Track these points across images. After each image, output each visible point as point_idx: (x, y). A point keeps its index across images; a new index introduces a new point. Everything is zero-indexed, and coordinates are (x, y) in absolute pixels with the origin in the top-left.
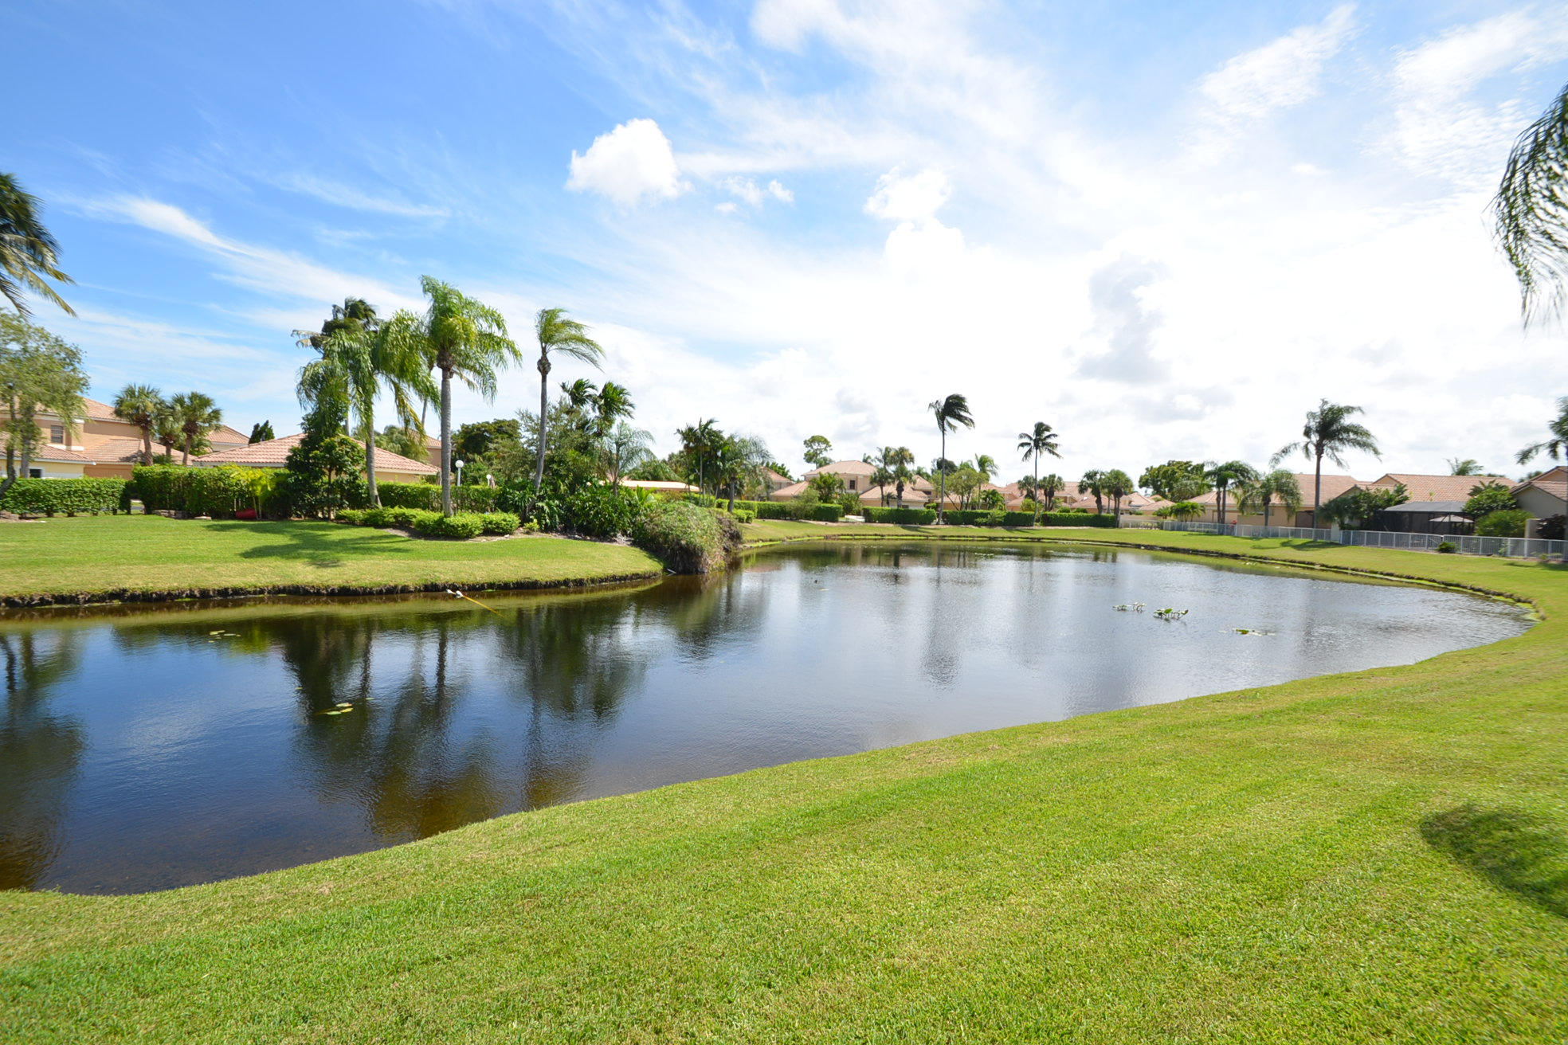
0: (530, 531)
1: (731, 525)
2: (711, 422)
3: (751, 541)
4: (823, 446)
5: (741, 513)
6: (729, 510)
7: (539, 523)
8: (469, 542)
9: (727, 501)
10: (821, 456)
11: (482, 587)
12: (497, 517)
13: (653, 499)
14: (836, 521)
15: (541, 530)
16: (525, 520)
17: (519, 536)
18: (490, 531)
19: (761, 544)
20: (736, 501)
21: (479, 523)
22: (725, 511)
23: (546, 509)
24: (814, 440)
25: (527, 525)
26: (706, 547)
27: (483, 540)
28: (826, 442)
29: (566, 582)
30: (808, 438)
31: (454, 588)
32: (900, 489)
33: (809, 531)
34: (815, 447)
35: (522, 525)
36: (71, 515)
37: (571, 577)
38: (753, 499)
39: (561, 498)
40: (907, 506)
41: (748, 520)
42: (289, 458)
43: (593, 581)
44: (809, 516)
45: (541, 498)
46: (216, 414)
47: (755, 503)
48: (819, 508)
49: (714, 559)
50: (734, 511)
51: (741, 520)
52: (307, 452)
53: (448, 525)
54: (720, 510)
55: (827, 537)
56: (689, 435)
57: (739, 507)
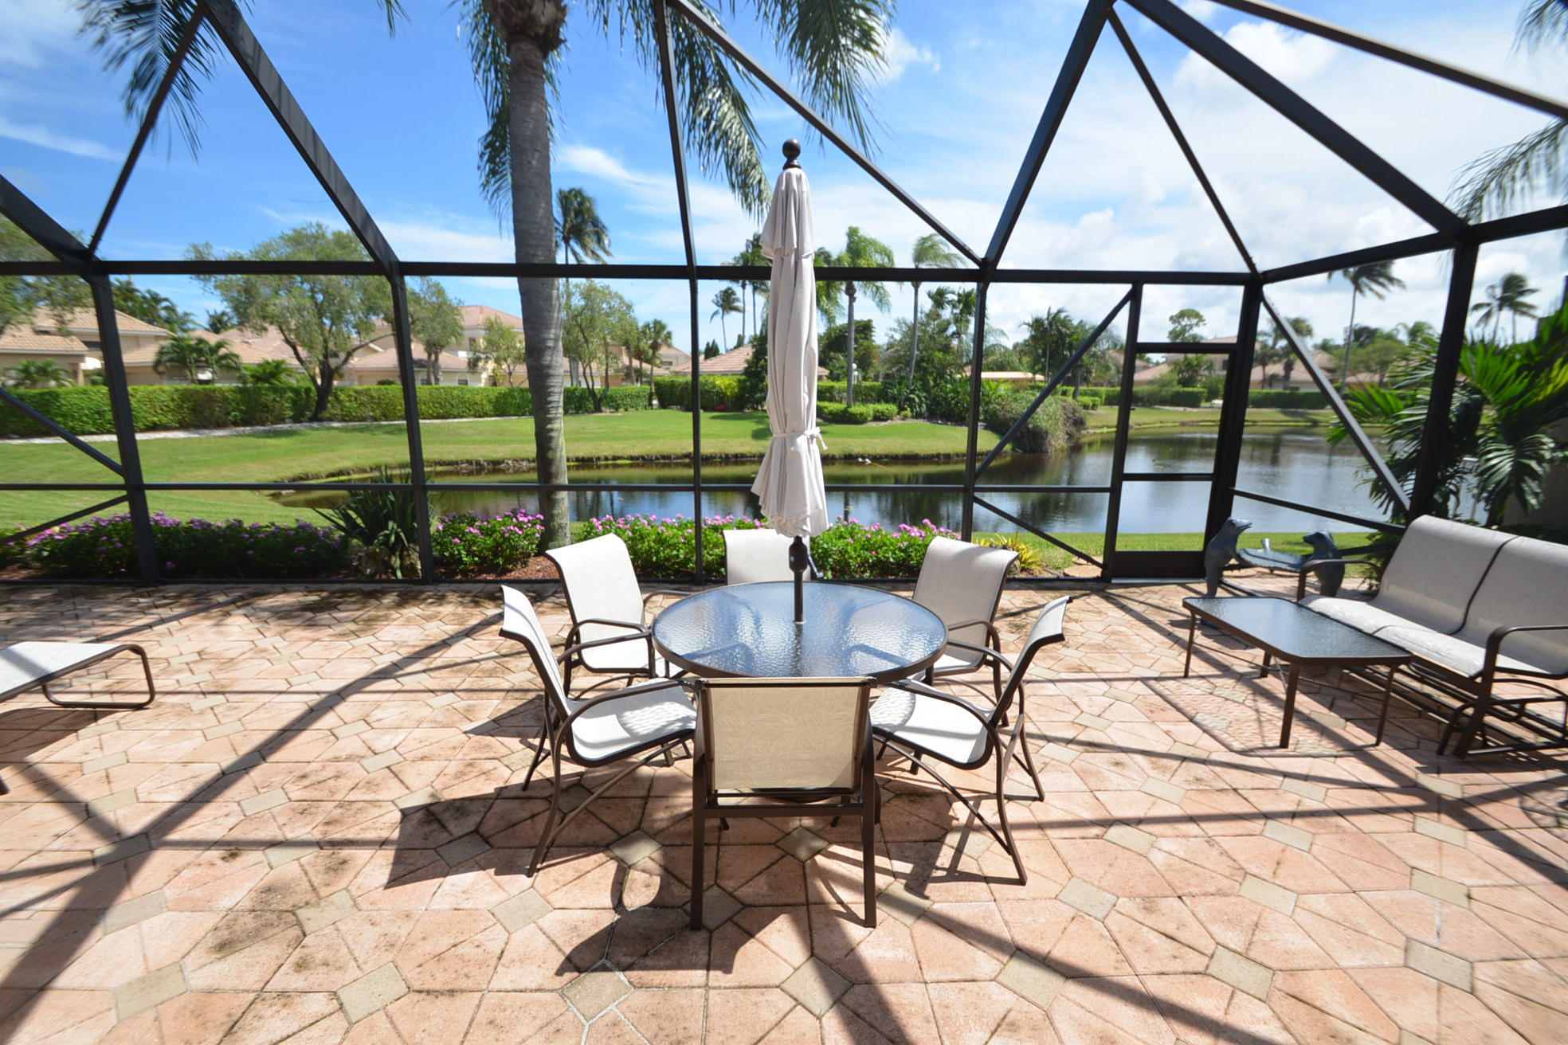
0: (905, 418)
1: (1074, 411)
2: (1059, 312)
3: (1095, 427)
4: (1194, 321)
5: (1087, 400)
6: (1074, 397)
7: (912, 411)
8: (864, 426)
9: (1071, 389)
10: (1191, 332)
11: (881, 457)
12: (882, 407)
13: (1003, 389)
14: (1199, 407)
15: (913, 417)
16: (901, 409)
17: (897, 422)
18: (879, 417)
19: (1105, 430)
20: (1082, 388)
21: (871, 413)
22: (1070, 399)
23: (917, 400)
24: (1182, 314)
25: (903, 413)
26: (1050, 430)
27: (874, 424)
28: (1198, 316)
29: (938, 456)
30: (1175, 312)
31: (863, 457)
32: (1289, 367)
33: (1163, 417)
34: (1183, 323)
35: (899, 413)
36: (626, 410)
37: (942, 452)
38: (1102, 385)
39: (928, 392)
40: (1297, 388)
41: (1094, 407)
42: (746, 369)
43: (957, 455)
44: (1164, 402)
45: (912, 392)
46: (669, 335)
47: (1103, 390)
48: (1177, 393)
49: (1058, 441)
50: (1080, 398)
51: (1086, 407)
52: (758, 362)
53: (851, 414)
54: (1064, 398)
55: (1183, 424)
56: (1037, 324)
57: (1085, 394)
